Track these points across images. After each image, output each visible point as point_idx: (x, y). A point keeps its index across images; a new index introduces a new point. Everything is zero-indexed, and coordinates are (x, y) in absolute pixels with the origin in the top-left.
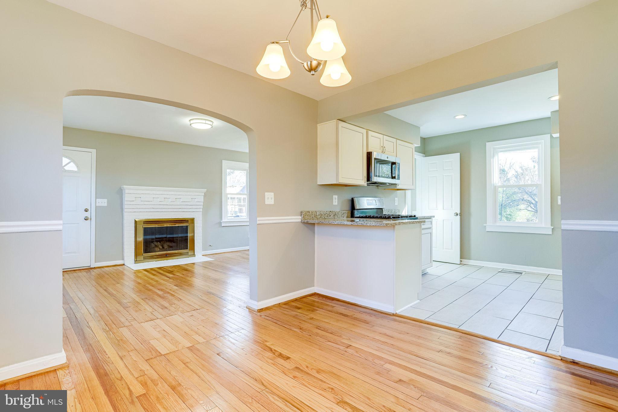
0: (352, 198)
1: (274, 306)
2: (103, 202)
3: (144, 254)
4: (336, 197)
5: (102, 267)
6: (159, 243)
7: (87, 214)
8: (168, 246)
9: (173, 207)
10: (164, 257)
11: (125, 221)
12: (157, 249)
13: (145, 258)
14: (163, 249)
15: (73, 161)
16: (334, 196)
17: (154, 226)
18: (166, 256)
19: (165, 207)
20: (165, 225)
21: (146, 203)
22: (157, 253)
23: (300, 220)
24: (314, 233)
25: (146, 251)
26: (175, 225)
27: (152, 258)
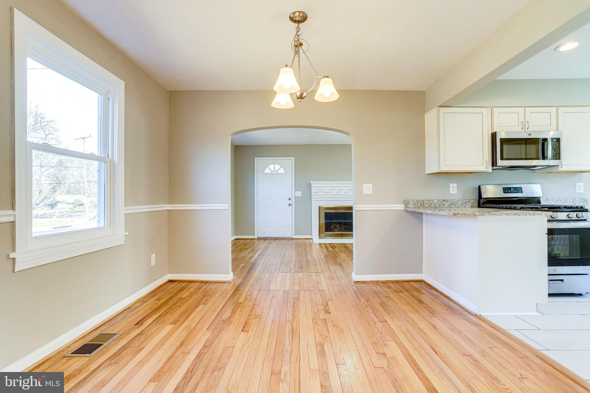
0: (479, 186)
1: (371, 282)
2: (299, 194)
3: (325, 233)
4: (455, 185)
5: (299, 239)
6: (338, 225)
7: (290, 202)
8: (345, 228)
9: (347, 196)
10: (340, 236)
11: (312, 208)
12: (336, 230)
13: (326, 236)
14: (341, 230)
15: (282, 166)
16: (451, 185)
17: (332, 212)
18: (341, 236)
19: (340, 196)
20: (341, 211)
21: (326, 194)
22: (335, 233)
23: (403, 208)
24: (422, 221)
25: (327, 230)
26: (348, 211)
27: (331, 236)
